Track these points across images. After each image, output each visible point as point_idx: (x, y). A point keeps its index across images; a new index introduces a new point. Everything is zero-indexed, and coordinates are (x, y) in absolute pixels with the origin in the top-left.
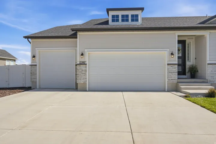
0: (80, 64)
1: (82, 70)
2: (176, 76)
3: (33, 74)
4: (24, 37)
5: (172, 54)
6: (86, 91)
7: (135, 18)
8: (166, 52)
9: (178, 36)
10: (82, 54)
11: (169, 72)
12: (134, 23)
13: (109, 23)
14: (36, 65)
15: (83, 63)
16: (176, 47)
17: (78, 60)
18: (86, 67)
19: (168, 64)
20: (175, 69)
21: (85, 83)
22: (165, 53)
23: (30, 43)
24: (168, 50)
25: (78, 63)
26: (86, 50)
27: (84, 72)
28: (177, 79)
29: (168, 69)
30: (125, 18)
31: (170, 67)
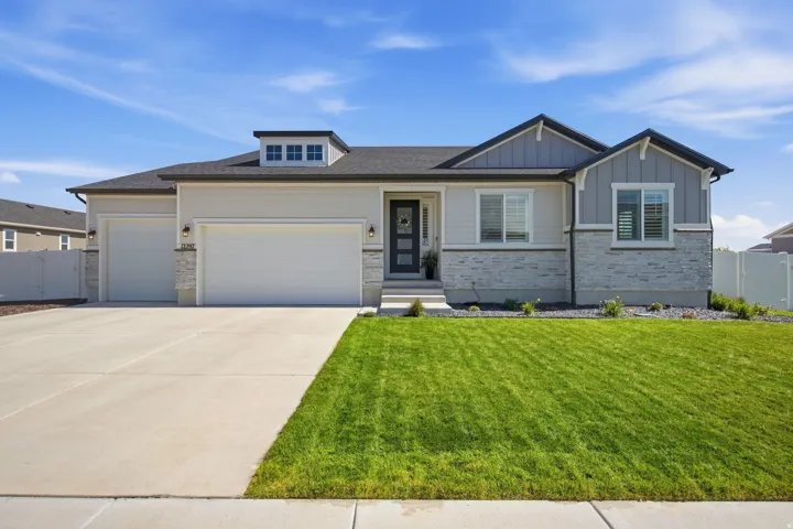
0: (183, 249)
1: (188, 263)
2: (379, 275)
3: (91, 269)
4: (67, 190)
5: (372, 230)
6: (195, 306)
7: (316, 153)
8: (360, 226)
9: (385, 192)
10: (187, 229)
11: (366, 267)
12: (315, 163)
13: (261, 162)
14: (97, 251)
15: (191, 248)
16: (380, 216)
17: (178, 241)
18: (195, 256)
19: (364, 251)
20: (377, 261)
21: (193, 290)
22: (358, 229)
23: (85, 202)
24: (365, 221)
25: (179, 247)
26: (195, 220)
27: (190, 266)
28: (382, 279)
29: (363, 260)
30: (295, 152)
31: (367, 255)
